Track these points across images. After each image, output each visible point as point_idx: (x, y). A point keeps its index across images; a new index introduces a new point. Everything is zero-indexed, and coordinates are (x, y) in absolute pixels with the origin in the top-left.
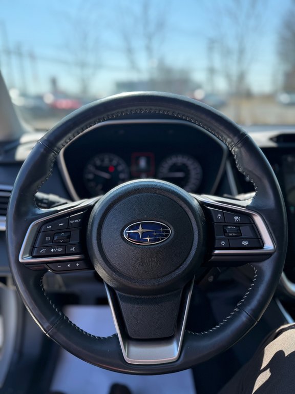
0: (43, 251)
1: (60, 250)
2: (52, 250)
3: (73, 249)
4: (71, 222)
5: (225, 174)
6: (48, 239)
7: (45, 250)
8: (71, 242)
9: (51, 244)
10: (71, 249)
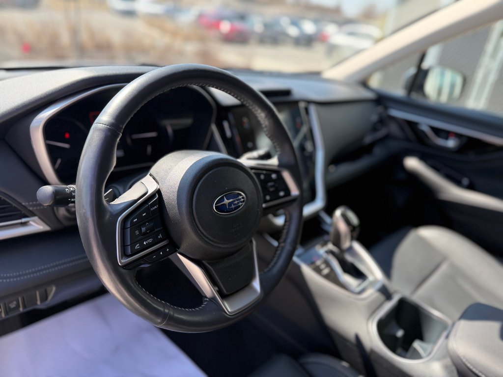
0: (137, 247)
1: (150, 241)
2: (145, 243)
3: (160, 236)
4: (152, 209)
5: (212, 136)
6: (137, 233)
7: (138, 245)
8: (156, 230)
9: (141, 237)
10: (159, 237)
